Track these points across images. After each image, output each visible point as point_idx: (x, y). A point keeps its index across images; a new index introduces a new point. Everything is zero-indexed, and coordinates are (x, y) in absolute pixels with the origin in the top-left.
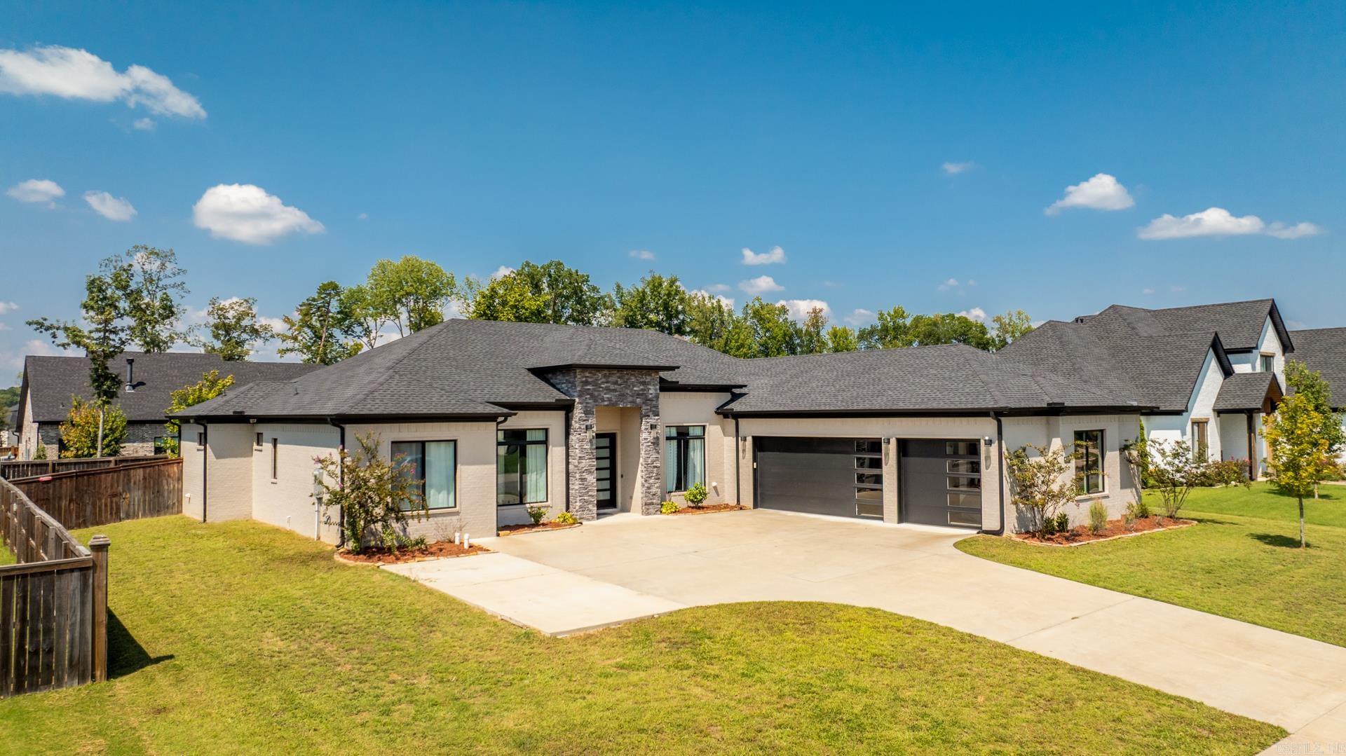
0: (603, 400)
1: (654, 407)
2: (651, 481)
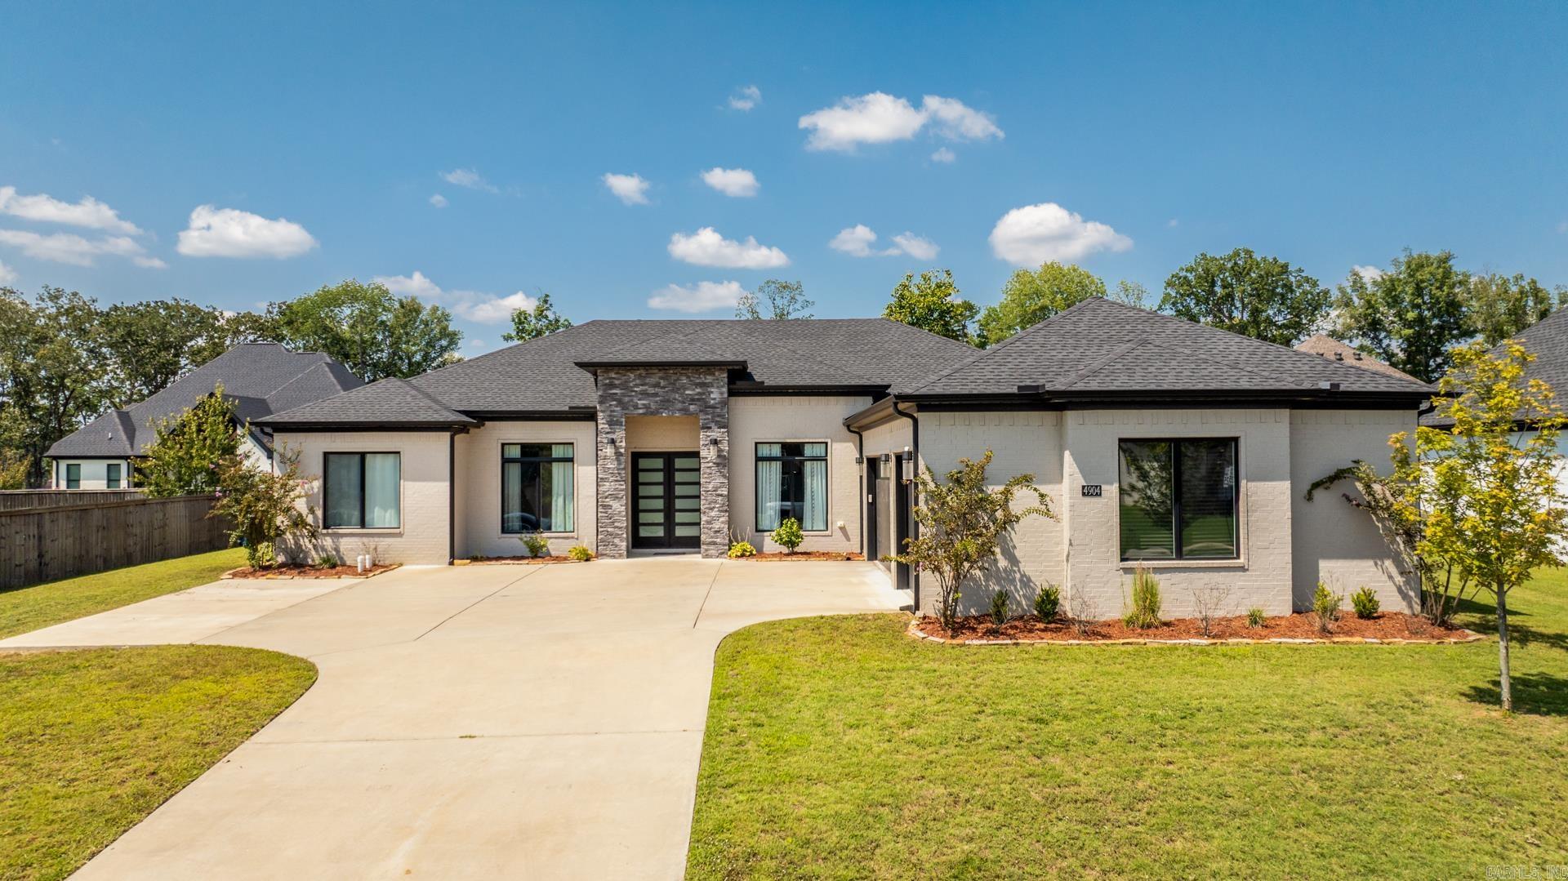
0: (636, 407)
1: (718, 416)
2: (713, 514)
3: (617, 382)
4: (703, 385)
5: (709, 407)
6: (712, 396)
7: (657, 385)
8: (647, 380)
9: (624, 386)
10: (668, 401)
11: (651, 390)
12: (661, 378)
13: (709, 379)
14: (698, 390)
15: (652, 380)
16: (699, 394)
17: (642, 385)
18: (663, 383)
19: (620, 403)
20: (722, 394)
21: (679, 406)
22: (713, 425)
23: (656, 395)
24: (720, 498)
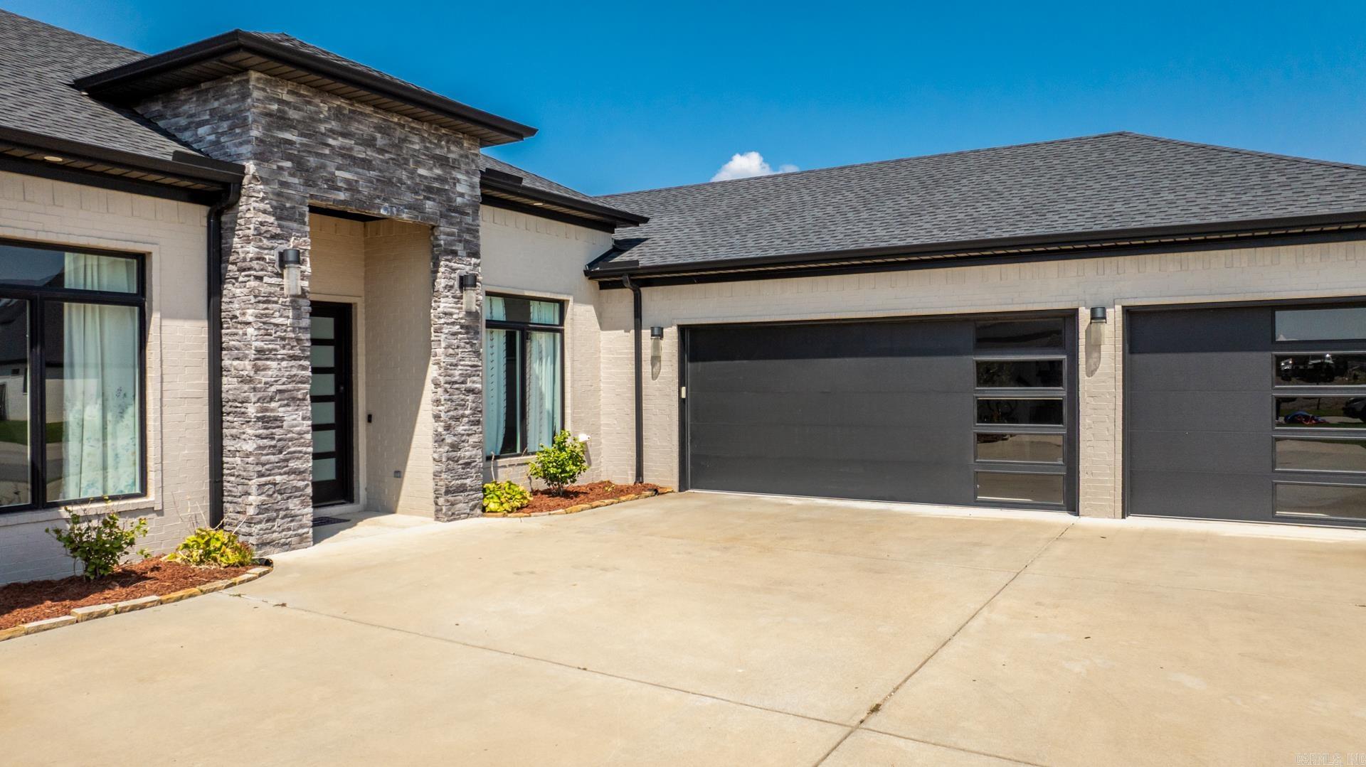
0: (333, 186)
1: (469, 231)
2: (460, 429)
3: (293, 114)
4: (443, 161)
5: (456, 210)
6: (460, 188)
7: (369, 143)
8: (354, 127)
9: (308, 127)
10: (389, 182)
11: (360, 152)
12: (379, 128)
13: (454, 153)
14: (438, 171)
15: (362, 128)
16: (439, 179)
17: (344, 135)
18: (381, 141)
19: (300, 167)
20: (472, 186)
21: (409, 198)
22: (459, 248)
23: (366, 164)
24: (471, 397)
